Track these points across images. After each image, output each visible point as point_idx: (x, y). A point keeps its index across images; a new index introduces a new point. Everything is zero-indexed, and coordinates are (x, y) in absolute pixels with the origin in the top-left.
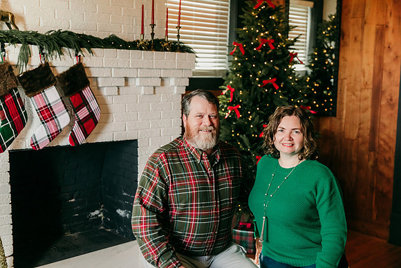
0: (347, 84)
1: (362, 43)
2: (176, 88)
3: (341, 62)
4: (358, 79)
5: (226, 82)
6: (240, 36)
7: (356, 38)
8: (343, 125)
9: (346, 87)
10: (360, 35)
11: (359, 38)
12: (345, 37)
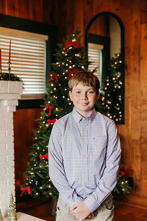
0: (131, 101)
1: (139, 73)
2: (8, 107)
3: (126, 86)
4: (138, 98)
5: (45, 102)
6: (54, 69)
7: (135, 69)
8: (130, 130)
9: (130, 103)
10: (138, 67)
11: (137, 69)
12: (128, 69)
